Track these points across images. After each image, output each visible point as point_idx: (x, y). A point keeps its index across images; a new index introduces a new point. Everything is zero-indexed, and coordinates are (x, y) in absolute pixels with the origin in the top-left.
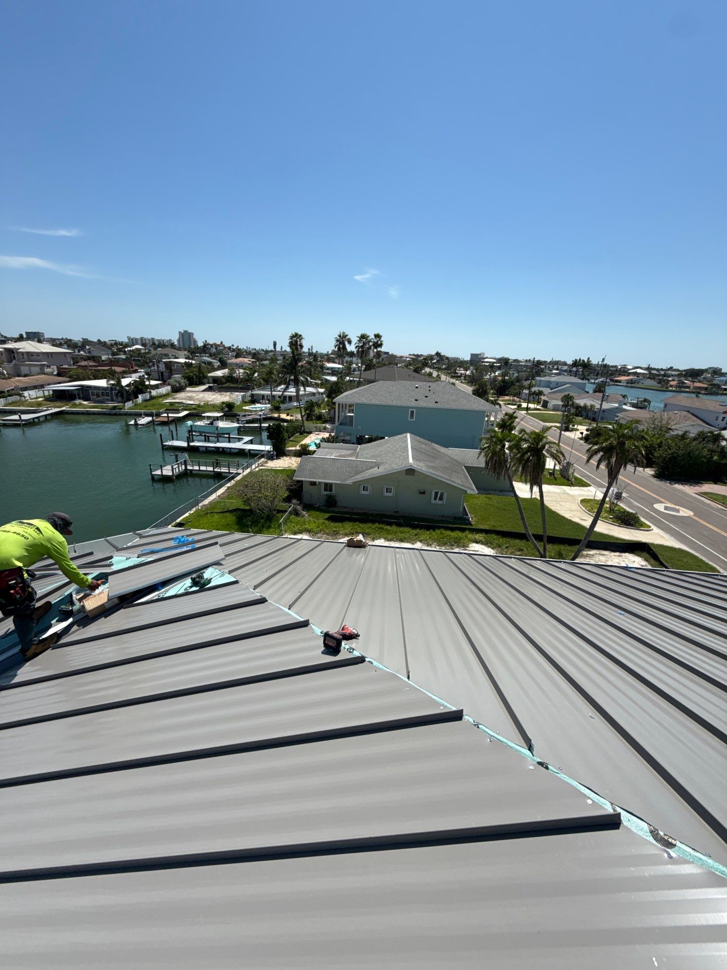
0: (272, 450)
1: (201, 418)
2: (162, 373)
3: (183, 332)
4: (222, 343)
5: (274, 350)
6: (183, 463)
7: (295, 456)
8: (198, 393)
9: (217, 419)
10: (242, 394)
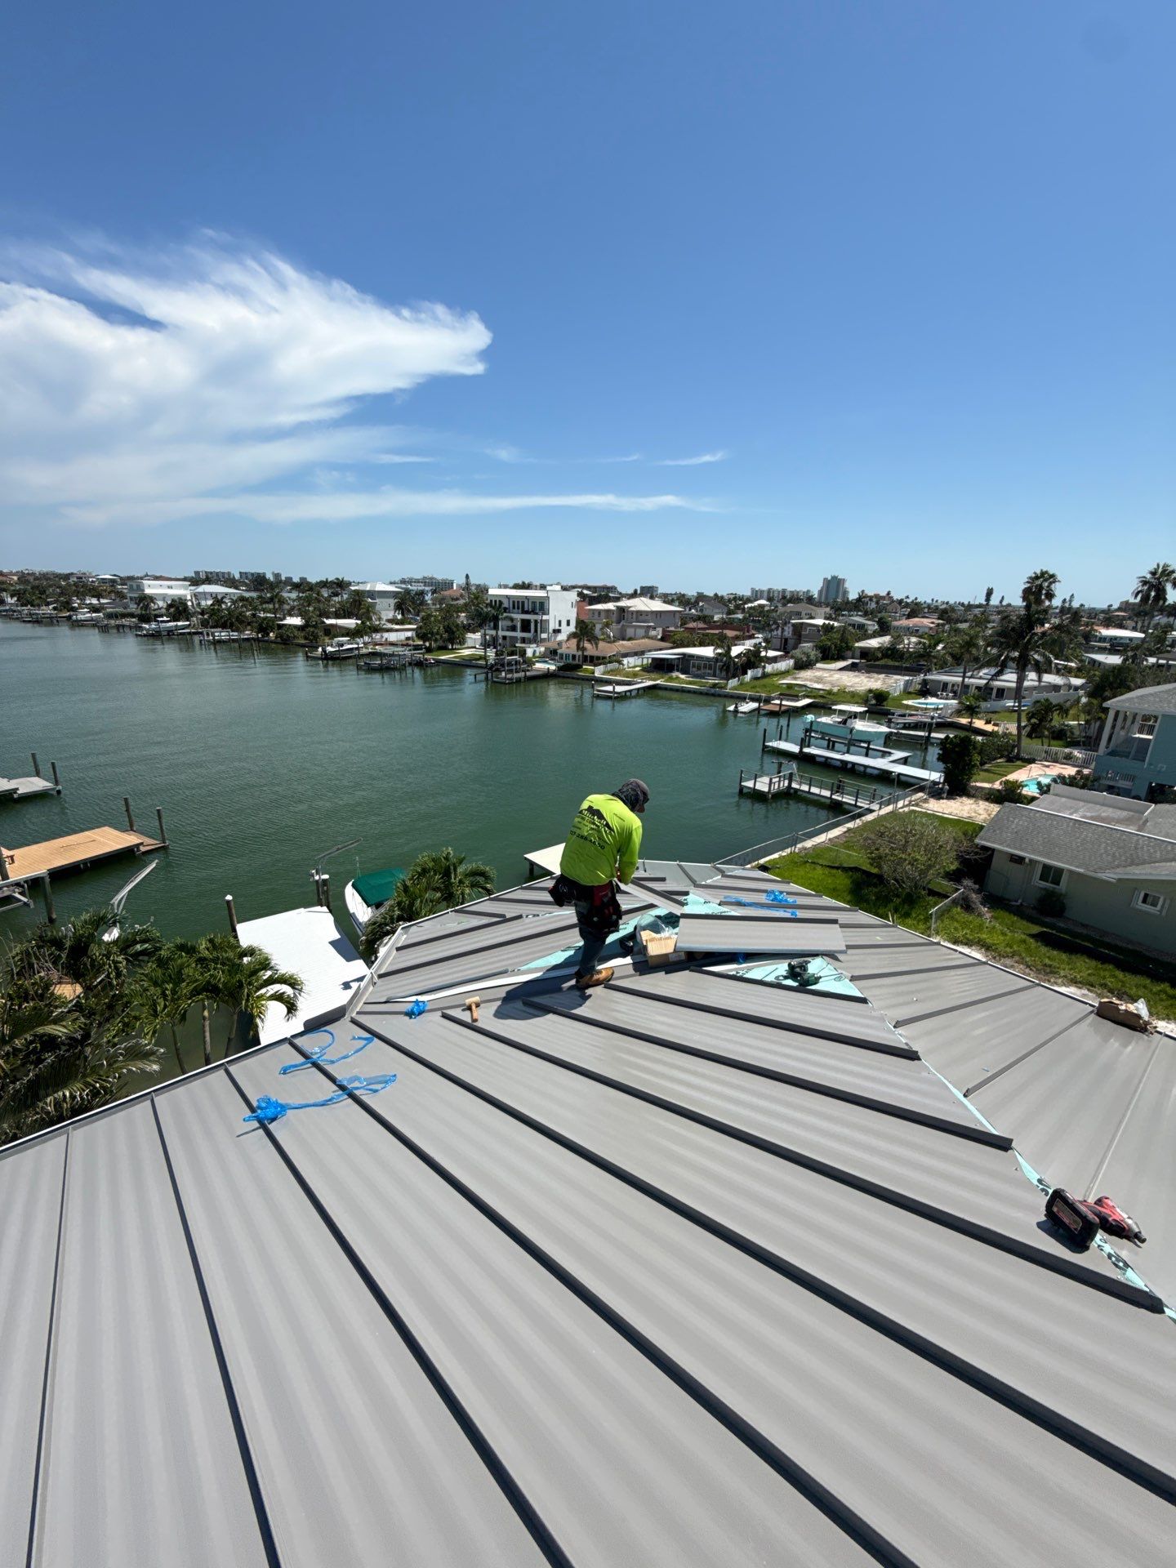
0: (942, 781)
1: (832, 712)
2: (786, 640)
3: (829, 578)
4: (889, 593)
5: (985, 603)
6: (787, 777)
7: (987, 800)
8: (832, 672)
9: (855, 715)
10: (907, 678)
